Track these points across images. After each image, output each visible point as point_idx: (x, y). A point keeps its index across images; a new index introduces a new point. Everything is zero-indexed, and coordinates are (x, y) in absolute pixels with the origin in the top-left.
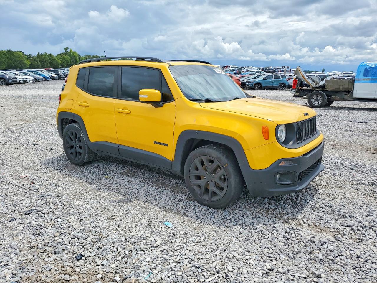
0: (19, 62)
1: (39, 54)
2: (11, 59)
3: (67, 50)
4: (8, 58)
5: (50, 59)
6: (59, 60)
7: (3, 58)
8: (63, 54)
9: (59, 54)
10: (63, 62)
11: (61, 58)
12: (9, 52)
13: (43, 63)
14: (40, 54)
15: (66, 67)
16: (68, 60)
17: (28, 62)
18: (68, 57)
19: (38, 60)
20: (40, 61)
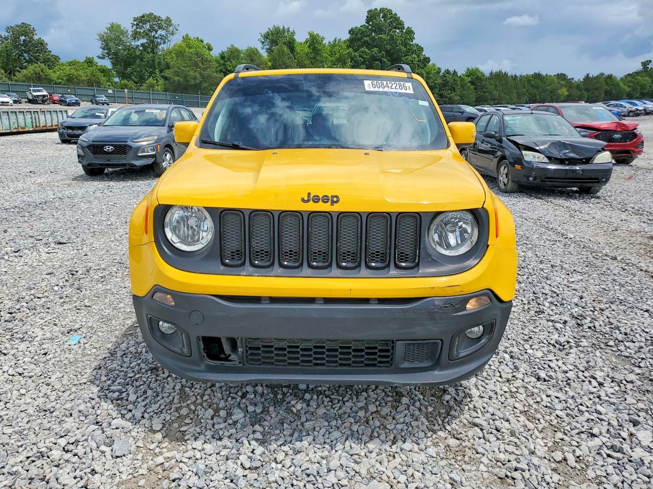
0: (548, 92)
1: (587, 77)
2: (537, 88)
3: (648, 66)
4: (532, 86)
5: (607, 84)
6: (625, 85)
7: (524, 87)
8: (637, 73)
9: (629, 75)
10: (634, 90)
11: (631, 82)
12: (537, 76)
13: (592, 91)
14: (590, 75)
15: (638, 99)
16: (644, 85)
17: (564, 92)
18: (647, 78)
19: (583, 87)
20: (587, 90)
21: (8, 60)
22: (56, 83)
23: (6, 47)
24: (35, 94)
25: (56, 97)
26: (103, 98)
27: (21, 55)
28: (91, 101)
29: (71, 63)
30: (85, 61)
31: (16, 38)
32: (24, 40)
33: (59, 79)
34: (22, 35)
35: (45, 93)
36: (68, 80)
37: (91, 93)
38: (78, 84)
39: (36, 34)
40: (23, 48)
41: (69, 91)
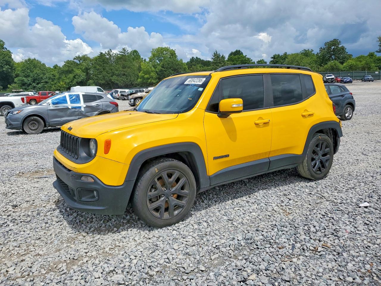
21: (323, 60)
22: (342, 71)
23: (323, 54)
24: (327, 78)
25: (339, 79)
26: (370, 77)
27: (330, 57)
28: (362, 80)
29: (358, 57)
30: (369, 55)
31: (329, 48)
32: (333, 49)
33: (344, 68)
34: (333, 46)
35: (333, 77)
36: (350, 68)
37: (363, 74)
38: (356, 70)
39: (341, 44)
40: (332, 53)
41: (349, 74)
